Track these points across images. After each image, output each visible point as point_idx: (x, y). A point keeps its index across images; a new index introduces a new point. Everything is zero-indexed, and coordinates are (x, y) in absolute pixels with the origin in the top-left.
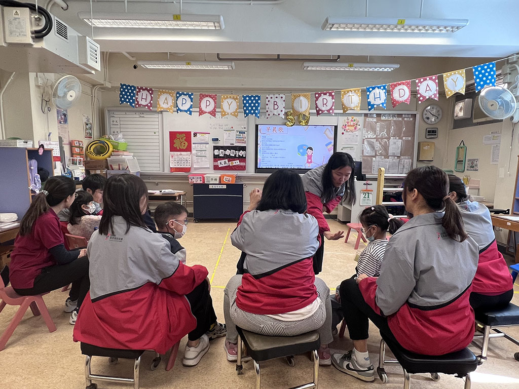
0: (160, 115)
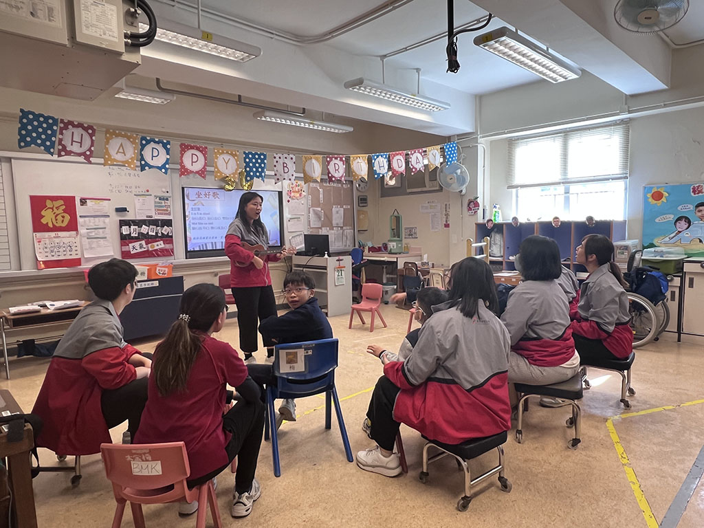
0: (4, 164)
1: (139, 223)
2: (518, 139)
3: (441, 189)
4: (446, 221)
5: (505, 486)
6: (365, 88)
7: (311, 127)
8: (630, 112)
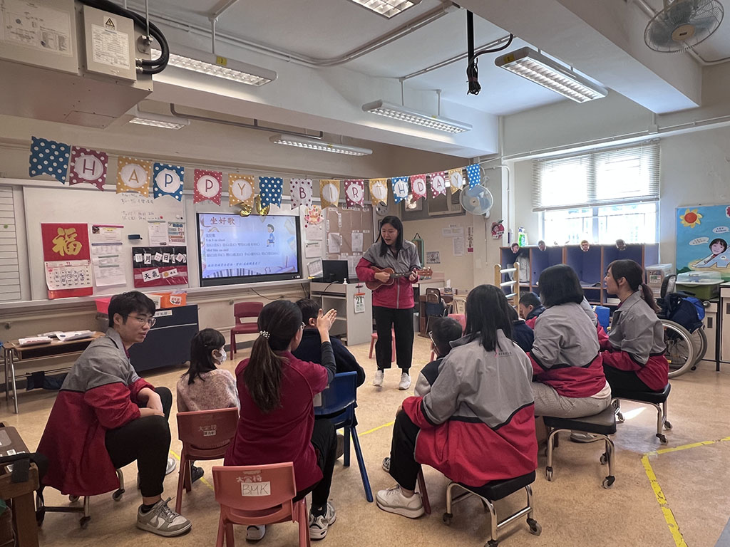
0: (17, 193)
1: (153, 251)
2: (543, 160)
3: (464, 212)
4: (470, 246)
5: (534, 529)
6: (384, 110)
7: (329, 150)
8: (659, 131)
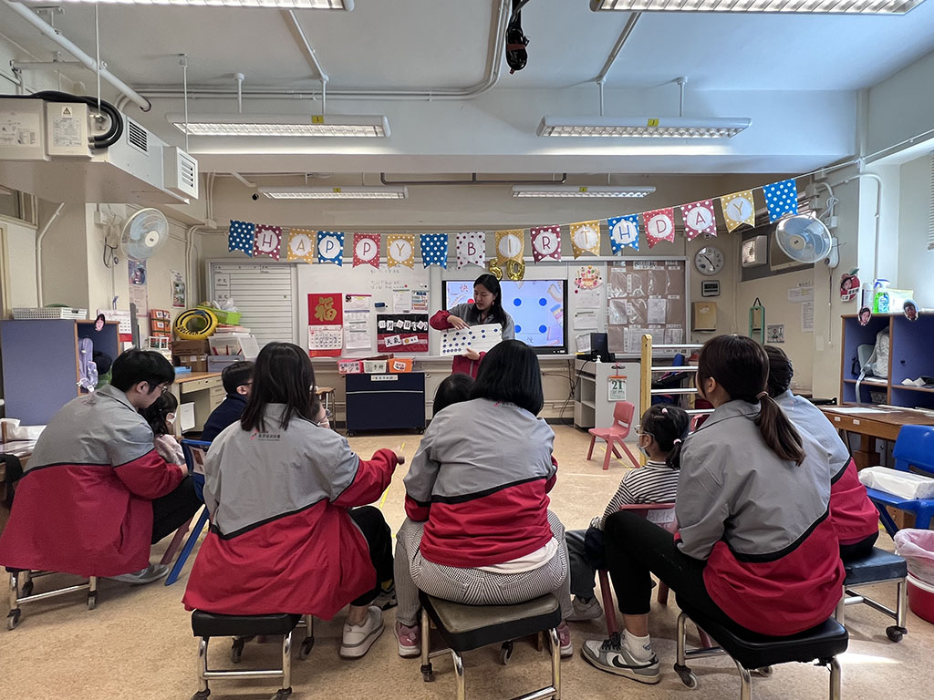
0: (293, 269)
1: (395, 318)
